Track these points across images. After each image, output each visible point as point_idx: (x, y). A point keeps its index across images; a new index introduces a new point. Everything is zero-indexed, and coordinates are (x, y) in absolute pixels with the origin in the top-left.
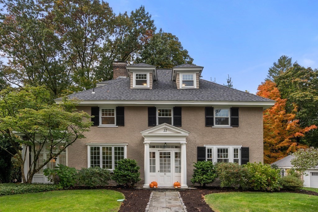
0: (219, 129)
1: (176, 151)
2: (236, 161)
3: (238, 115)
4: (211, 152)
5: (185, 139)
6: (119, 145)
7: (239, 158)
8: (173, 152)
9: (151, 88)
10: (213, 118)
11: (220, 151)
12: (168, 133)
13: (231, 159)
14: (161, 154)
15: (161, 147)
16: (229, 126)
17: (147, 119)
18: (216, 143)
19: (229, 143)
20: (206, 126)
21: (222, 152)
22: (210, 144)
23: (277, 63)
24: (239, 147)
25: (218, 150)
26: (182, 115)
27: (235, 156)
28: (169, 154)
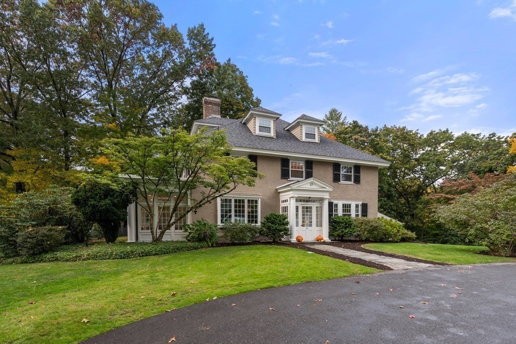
0: (344, 185)
1: (317, 206)
2: (357, 215)
3: (360, 173)
4: (337, 207)
5: (328, 194)
6: (253, 198)
7: (360, 213)
8: (314, 206)
9: (275, 137)
10: (340, 174)
11: (344, 206)
12: (314, 187)
13: (353, 214)
14: (303, 208)
15: (304, 201)
16: (352, 183)
17: (280, 171)
18: (342, 199)
19: (351, 199)
20: (334, 182)
21: (347, 208)
22: (337, 199)
23: (328, 115)
24: (360, 203)
25: (343, 205)
26: (313, 169)
27: (357, 211)
28: (311, 208)
